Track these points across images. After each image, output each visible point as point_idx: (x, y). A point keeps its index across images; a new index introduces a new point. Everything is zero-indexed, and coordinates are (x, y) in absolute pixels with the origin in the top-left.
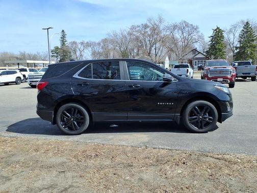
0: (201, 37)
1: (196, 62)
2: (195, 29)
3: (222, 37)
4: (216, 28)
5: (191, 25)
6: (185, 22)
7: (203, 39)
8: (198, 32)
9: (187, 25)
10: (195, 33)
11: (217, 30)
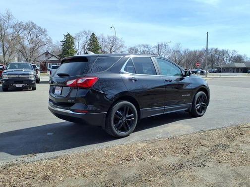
0: (49, 41)
1: (50, 64)
2: (43, 32)
3: (73, 43)
4: (67, 34)
5: (39, 27)
6: (32, 23)
7: (52, 43)
8: (46, 35)
9: (34, 26)
10: (43, 36)
11: (68, 36)
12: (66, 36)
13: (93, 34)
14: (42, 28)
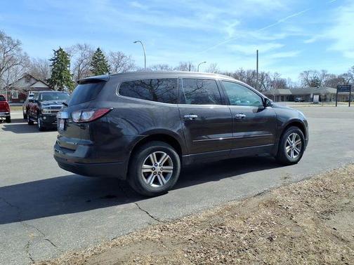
0: (25, 58)
2: (15, 45)
3: (68, 62)
5: (9, 38)
7: (29, 61)
10: (15, 52)
11: (60, 52)
12: (58, 51)
13: (98, 49)
14: (13, 39)
